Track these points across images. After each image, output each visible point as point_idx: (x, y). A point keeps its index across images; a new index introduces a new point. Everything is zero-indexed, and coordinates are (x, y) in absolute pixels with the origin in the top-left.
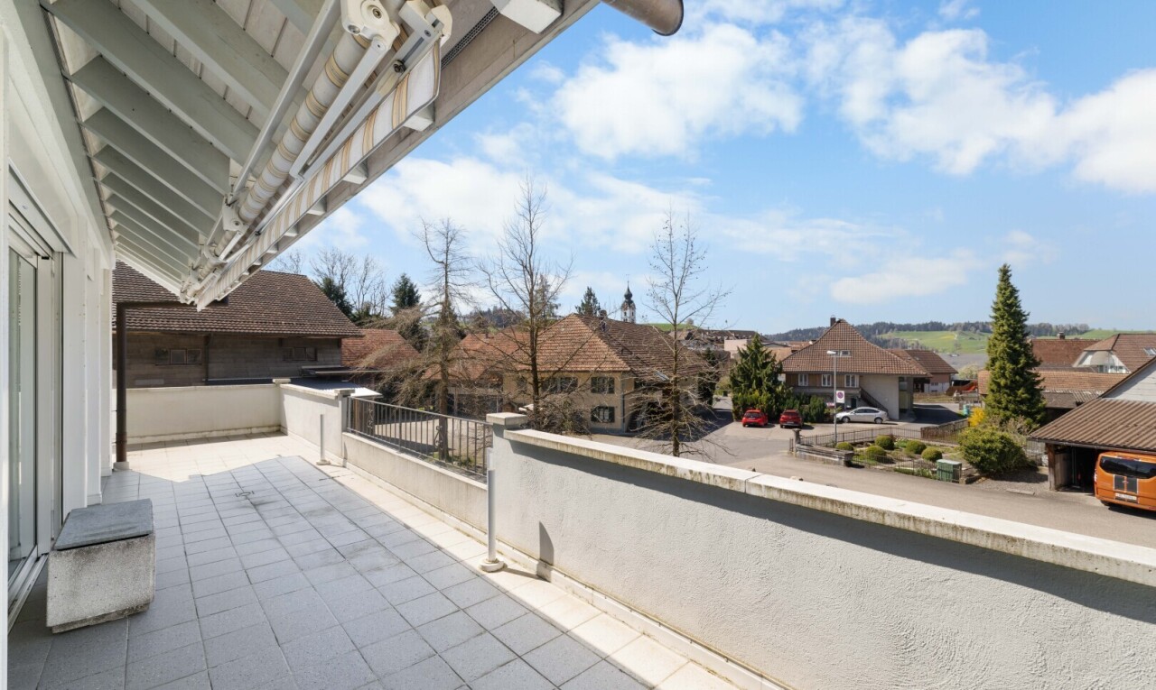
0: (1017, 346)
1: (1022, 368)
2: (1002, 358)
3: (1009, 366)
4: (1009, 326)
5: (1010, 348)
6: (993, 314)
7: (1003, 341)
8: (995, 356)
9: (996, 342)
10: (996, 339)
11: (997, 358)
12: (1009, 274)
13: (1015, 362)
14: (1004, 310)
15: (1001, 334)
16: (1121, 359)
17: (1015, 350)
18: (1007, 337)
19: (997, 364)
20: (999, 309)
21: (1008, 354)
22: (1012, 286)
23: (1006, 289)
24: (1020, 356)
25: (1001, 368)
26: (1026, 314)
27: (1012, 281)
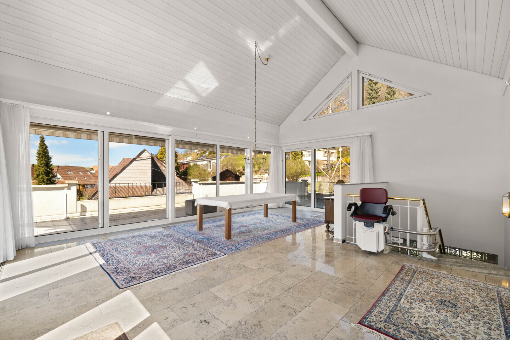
0: (48, 169)
1: (50, 178)
2: (43, 174)
3: (45, 177)
4: (45, 161)
5: (46, 170)
6: (37, 155)
7: (43, 167)
8: (38, 173)
9: (39, 167)
10: (39, 166)
11: (40, 174)
12: (44, 139)
13: (48, 176)
14: (43, 154)
15: (42, 164)
16: (60, 175)
17: (47, 171)
18: (44, 166)
19: (41, 177)
20: (41, 154)
21: (45, 172)
22: (45, 145)
23: (43, 146)
24: (50, 173)
25: (42, 178)
26: (51, 156)
27: (46, 142)
